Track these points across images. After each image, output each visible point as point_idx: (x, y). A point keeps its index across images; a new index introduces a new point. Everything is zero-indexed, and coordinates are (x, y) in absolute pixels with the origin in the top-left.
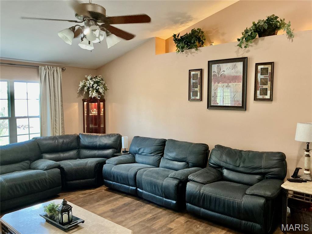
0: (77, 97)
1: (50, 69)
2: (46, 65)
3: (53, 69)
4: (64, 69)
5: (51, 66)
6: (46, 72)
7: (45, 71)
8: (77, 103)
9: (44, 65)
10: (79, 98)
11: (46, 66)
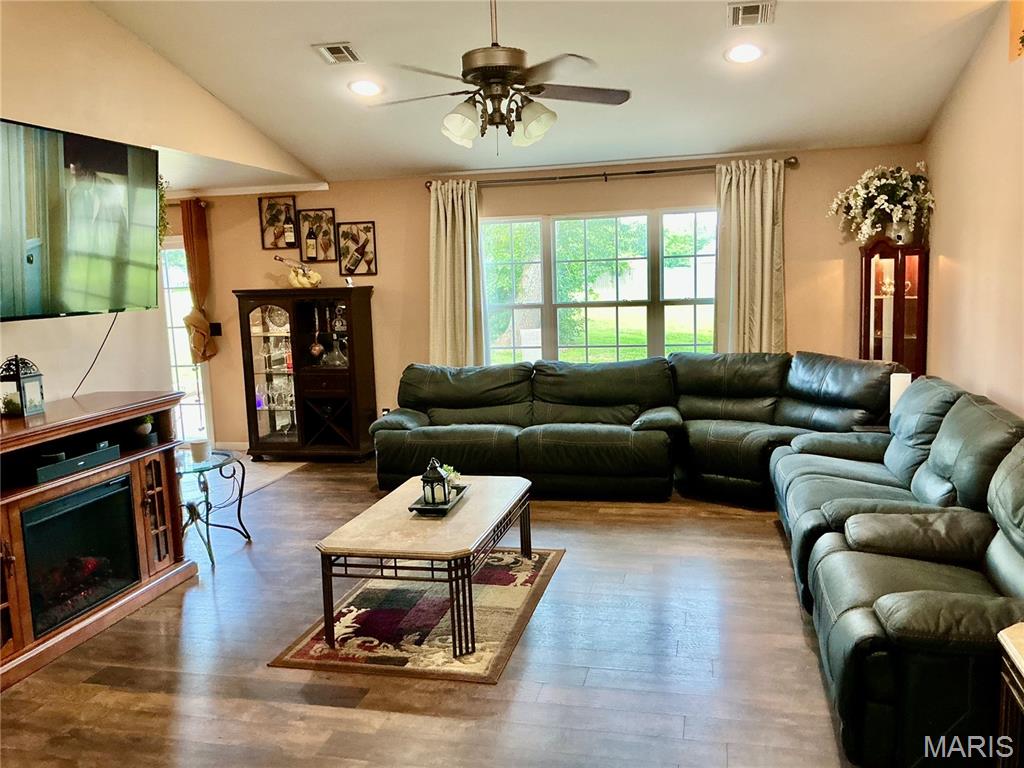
0: (841, 241)
1: (742, 169)
2: (732, 158)
3: (753, 167)
4: (793, 160)
5: (747, 162)
6: (731, 179)
7: (728, 177)
8: (842, 261)
9: (726, 161)
10: (851, 243)
11: (733, 163)
